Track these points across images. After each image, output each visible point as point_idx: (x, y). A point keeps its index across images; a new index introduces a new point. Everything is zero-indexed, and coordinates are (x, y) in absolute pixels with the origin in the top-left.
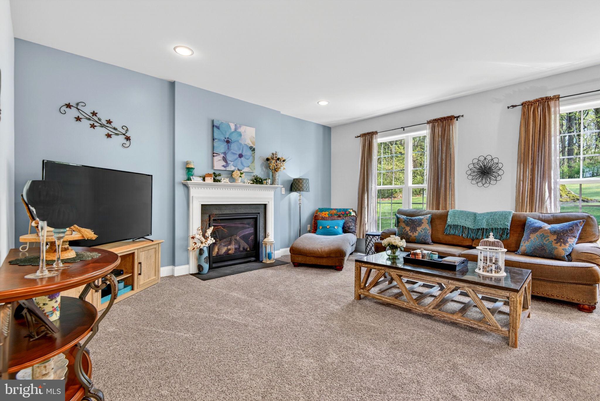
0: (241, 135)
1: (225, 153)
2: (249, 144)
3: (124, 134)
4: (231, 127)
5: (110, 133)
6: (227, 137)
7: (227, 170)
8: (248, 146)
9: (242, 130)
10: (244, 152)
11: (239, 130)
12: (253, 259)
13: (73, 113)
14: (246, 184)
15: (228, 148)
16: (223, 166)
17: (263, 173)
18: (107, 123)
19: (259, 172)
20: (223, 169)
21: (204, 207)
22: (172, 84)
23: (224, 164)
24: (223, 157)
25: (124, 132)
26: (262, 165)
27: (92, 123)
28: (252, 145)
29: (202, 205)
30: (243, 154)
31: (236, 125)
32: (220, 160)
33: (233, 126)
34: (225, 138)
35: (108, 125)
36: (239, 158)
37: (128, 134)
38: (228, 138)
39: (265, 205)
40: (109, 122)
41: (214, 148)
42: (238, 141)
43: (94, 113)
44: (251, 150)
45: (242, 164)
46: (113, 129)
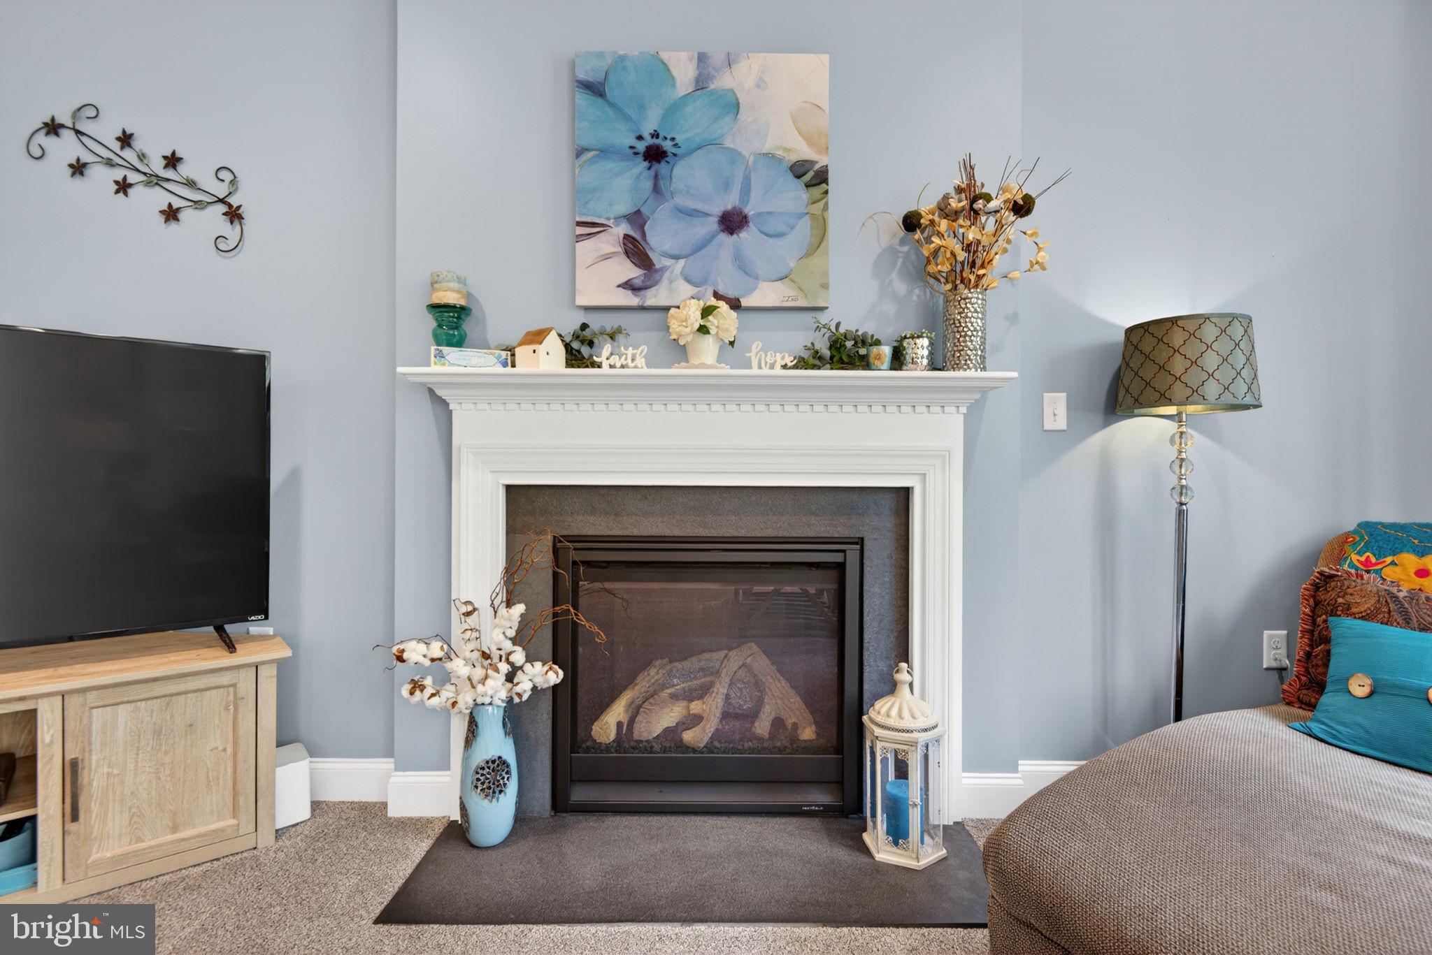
0: (735, 107)
1: (637, 219)
2: (786, 149)
3: (222, 201)
4: (676, 73)
5: (177, 203)
6: (647, 131)
7: (650, 302)
8: (780, 160)
9: (741, 76)
10: (754, 199)
11: (724, 82)
12: (820, 797)
13: (69, 147)
14: (755, 371)
15: (656, 189)
16: (628, 285)
17: (890, 308)
18: (166, 167)
20: (629, 299)
21: (523, 499)
23: (632, 272)
24: (626, 237)
25: (222, 191)
27: (119, 174)
28: (804, 151)
29: (509, 488)
30: (750, 211)
31: (702, 59)
32: (606, 257)
33: (683, 69)
34: (640, 138)
35: (170, 174)
36: (723, 237)
37: (234, 201)
38: (655, 135)
39: (903, 495)
40: (172, 161)
41: (580, 195)
42: (714, 143)
43: (126, 140)
44: (799, 184)
45: (743, 265)
46: (191, 184)
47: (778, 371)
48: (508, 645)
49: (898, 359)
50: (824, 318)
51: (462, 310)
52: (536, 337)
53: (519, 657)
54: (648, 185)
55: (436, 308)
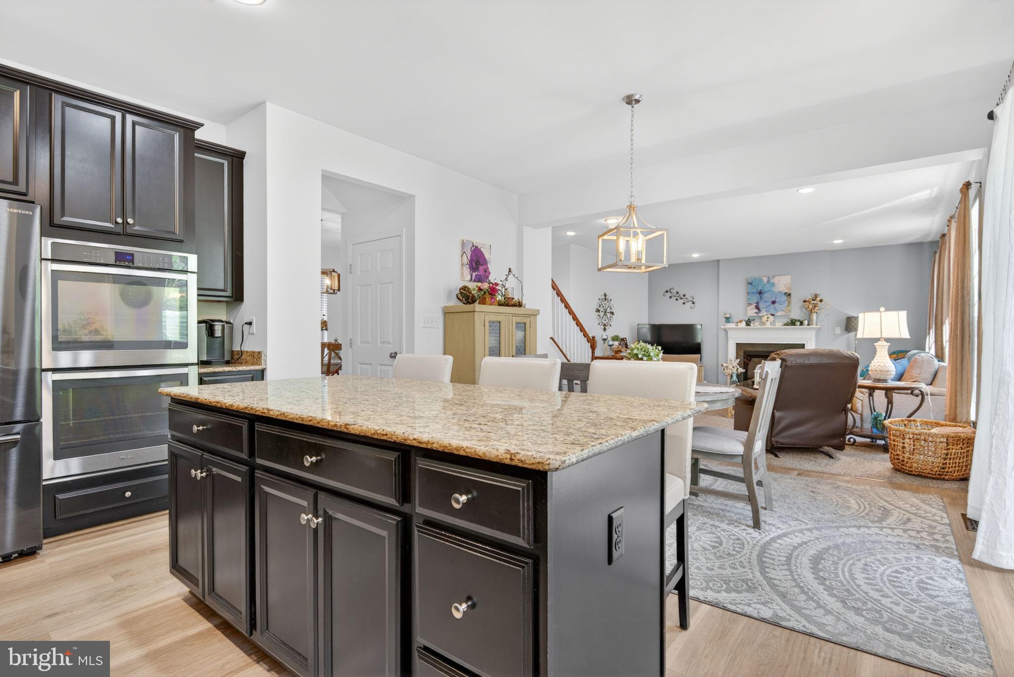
0: (774, 285)
1: (758, 303)
2: (783, 291)
4: (764, 280)
5: (685, 302)
6: (759, 290)
7: (759, 316)
8: (782, 293)
9: (775, 280)
10: (777, 298)
11: (772, 281)
13: (669, 294)
14: (777, 326)
15: (761, 298)
16: (756, 313)
17: (803, 315)
19: (796, 314)
20: (756, 315)
21: (739, 346)
22: (719, 260)
23: (756, 311)
24: (756, 306)
25: (691, 300)
26: (801, 308)
27: (676, 298)
28: (786, 291)
29: (737, 344)
30: (777, 301)
31: (769, 278)
32: (752, 309)
33: (765, 280)
35: (684, 298)
36: (772, 305)
37: (694, 301)
39: (804, 343)
40: (684, 296)
41: (748, 300)
42: (771, 291)
43: (677, 293)
44: (785, 296)
45: (775, 309)
46: (686, 299)
47: (780, 326)
48: (737, 365)
49: (802, 323)
50: (790, 317)
51: (729, 318)
52: (741, 322)
53: (738, 367)
54: (759, 297)
55: (726, 318)
